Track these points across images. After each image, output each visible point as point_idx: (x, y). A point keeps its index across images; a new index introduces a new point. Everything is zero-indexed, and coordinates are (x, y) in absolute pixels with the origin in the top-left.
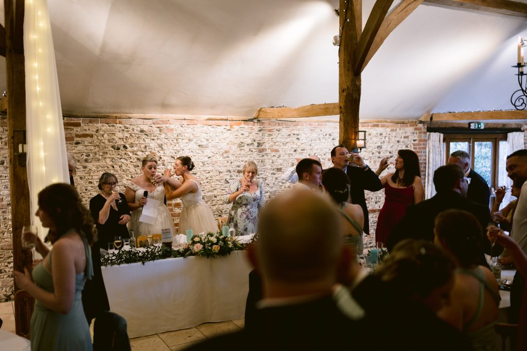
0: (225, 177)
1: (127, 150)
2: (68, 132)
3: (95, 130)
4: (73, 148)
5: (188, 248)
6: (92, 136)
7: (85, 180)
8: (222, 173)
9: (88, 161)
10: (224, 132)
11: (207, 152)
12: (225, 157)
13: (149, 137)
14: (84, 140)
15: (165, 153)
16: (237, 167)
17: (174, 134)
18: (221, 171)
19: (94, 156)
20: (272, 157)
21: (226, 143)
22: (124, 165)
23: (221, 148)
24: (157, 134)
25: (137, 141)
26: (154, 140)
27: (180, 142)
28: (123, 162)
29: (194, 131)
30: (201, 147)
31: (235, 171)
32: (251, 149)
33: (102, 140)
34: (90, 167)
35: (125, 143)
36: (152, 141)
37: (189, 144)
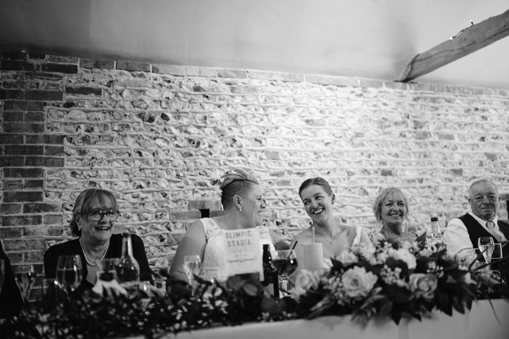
0: (360, 183)
1: (169, 122)
2: (51, 82)
3: (105, 81)
4: (61, 113)
5: (321, 285)
6: (98, 92)
7: (83, 179)
8: (353, 174)
9: (89, 141)
10: (352, 98)
11: (322, 133)
12: (356, 144)
13: (211, 101)
14: (83, 99)
15: (242, 132)
16: (381, 165)
17: (259, 98)
18: (352, 170)
19: (103, 131)
20: (443, 148)
21: (357, 119)
22: (162, 152)
23: (348, 128)
24: (225, 96)
25: (189, 107)
26: (222, 107)
27: (271, 113)
28: (159, 145)
29: (296, 94)
30: (311, 125)
31: (377, 172)
32: (403, 132)
33: (120, 101)
34: (93, 153)
35: (164, 110)
36: (218, 109)
37: (287, 117)
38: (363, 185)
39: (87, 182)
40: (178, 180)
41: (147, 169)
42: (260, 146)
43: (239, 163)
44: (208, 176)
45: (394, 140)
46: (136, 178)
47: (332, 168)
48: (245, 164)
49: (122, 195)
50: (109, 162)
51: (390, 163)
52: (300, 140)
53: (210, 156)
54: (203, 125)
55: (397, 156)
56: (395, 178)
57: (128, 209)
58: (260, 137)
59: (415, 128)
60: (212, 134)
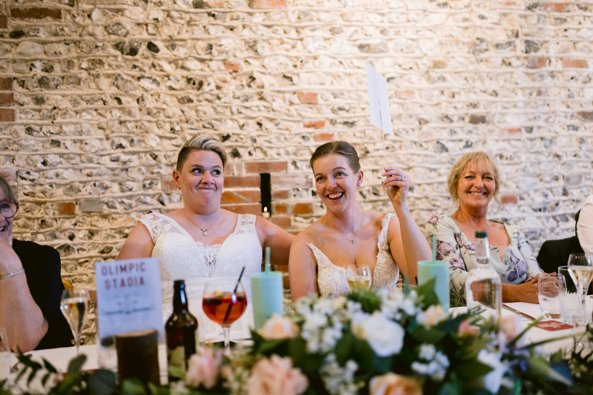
0: (436, 136)
1: (159, 55)
4: (8, 47)
6: (57, 15)
7: (42, 137)
8: (426, 122)
9: (48, 85)
10: (431, 10)
11: (383, 63)
12: (434, 79)
13: (218, 22)
14: (36, 25)
15: (263, 66)
16: (471, 107)
17: (290, 14)
18: (425, 117)
19: (66, 70)
20: (569, 81)
21: (436, 41)
22: (150, 97)
23: (422, 55)
24: (240, 14)
25: (187, 31)
26: (235, 30)
27: (307, 36)
28: (146, 87)
29: (345, 7)
30: (367, 52)
31: (463, 119)
32: (507, 58)
33: (88, 26)
34: (54, 101)
35: (151, 37)
36: (229, 33)
37: (331, 41)
38: (441, 137)
39: (48, 141)
40: (173, 135)
41: (130, 122)
42: (290, 85)
43: (260, 110)
44: (215, 130)
45: (494, 70)
46: (115, 134)
47: (396, 113)
48: (269, 111)
49: (96, 157)
50: (77, 113)
51: (484, 105)
52: (349, 75)
53: (217, 101)
54: (208, 57)
55: (495, 93)
56: (491, 127)
57: (106, 177)
58: (290, 72)
59: (526, 52)
60: (220, 70)
